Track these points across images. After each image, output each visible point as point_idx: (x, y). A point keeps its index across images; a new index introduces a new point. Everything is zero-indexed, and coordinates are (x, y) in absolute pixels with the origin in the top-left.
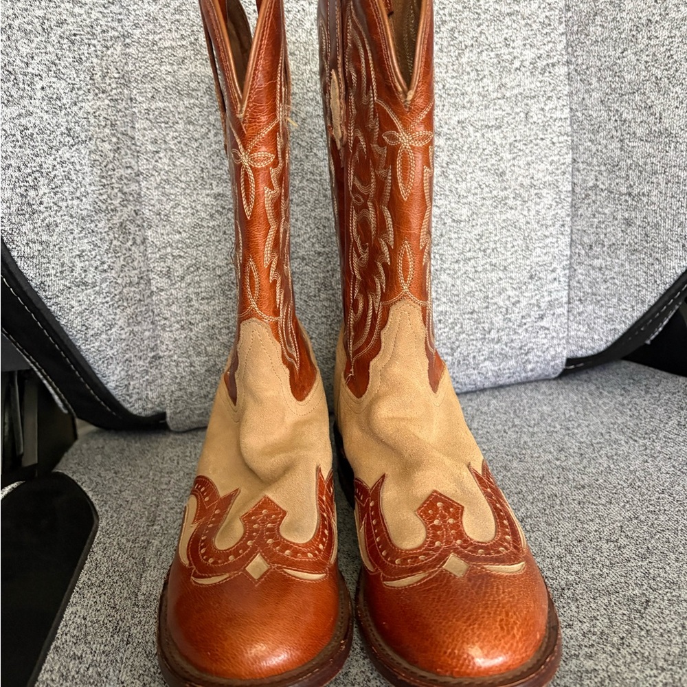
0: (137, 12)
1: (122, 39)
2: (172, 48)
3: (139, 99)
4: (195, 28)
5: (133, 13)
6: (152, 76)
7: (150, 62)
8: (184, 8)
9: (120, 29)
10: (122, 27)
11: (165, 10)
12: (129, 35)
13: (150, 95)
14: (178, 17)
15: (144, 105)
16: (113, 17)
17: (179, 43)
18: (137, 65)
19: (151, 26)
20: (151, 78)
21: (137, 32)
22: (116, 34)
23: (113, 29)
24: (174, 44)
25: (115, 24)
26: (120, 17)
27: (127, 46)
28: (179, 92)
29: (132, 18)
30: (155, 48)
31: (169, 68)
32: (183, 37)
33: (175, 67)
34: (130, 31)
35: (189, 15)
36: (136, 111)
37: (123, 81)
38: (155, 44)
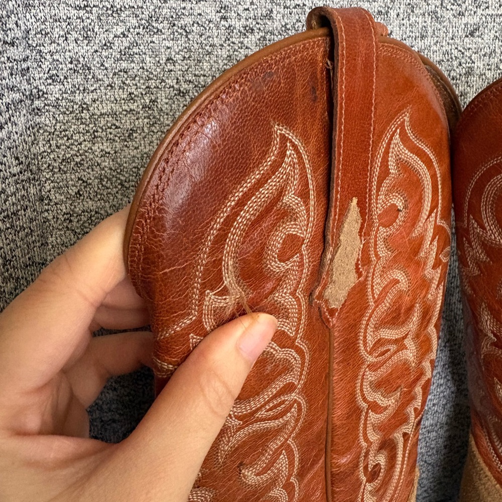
0: (56, 57)
1: (28, 102)
2: (114, 114)
3: (56, 197)
4: (152, 83)
5: (48, 57)
6: (78, 160)
7: (76, 137)
8: (136, 50)
9: (25, 86)
10: (28, 81)
11: (104, 53)
12: (41, 95)
13: (73, 191)
14: (124, 65)
15: (63, 207)
16: (12, 68)
17: (126, 107)
18: (53, 143)
19: (79, 79)
20: (77, 163)
21: (55, 89)
22: (17, 96)
23: (12, 89)
24: (116, 108)
25: (16, 80)
26: (24, 66)
27: (37, 111)
28: (121, 184)
29: (46, 66)
30: (85, 114)
31: (106, 146)
32: (131, 97)
33: (118, 145)
34: (42, 87)
35: (143, 61)
36: (50, 217)
37: (28, 174)
38: (84, 107)
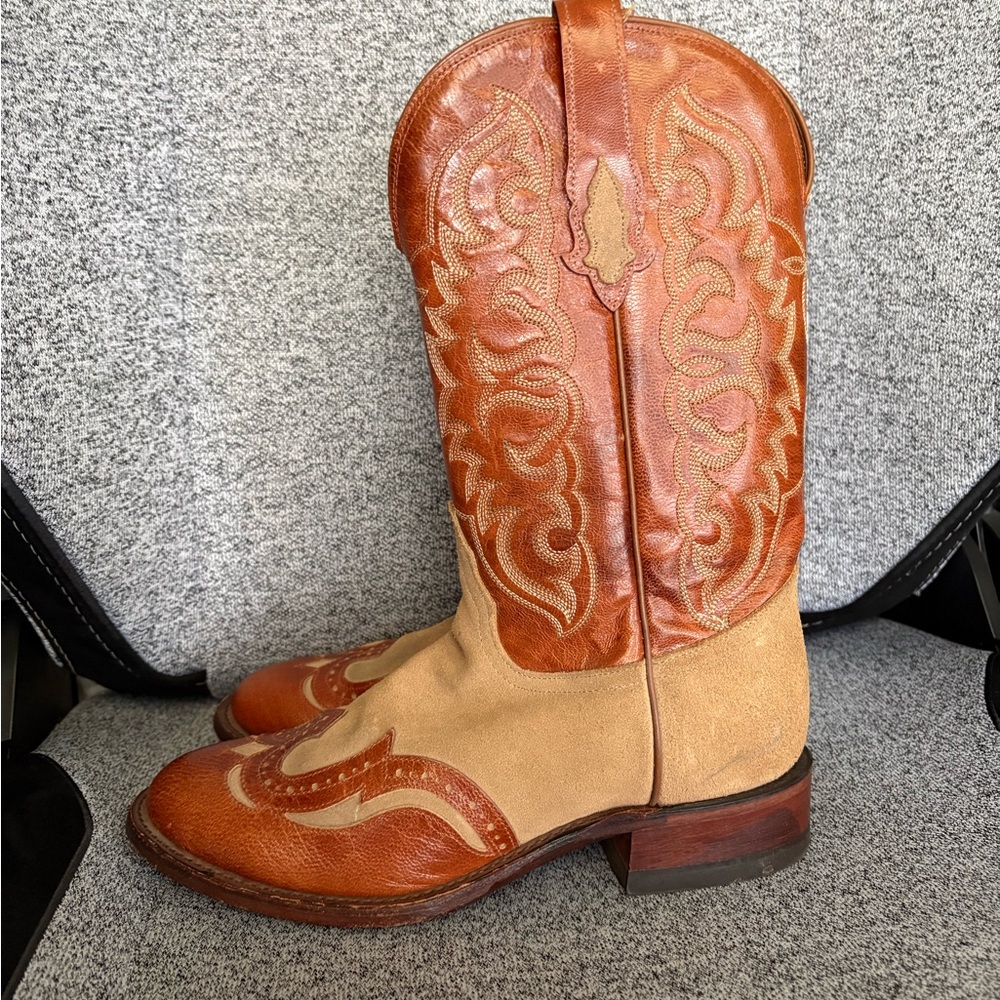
0: (194, 100)
1: (170, 136)
2: (241, 150)
3: (190, 219)
4: (274, 125)
5: (188, 100)
6: (210, 188)
7: (209, 168)
8: (260, 96)
9: (168, 122)
10: (171, 119)
11: (234, 98)
12: (181, 131)
13: (205, 215)
14: (251, 108)
15: (196, 229)
16: (158, 106)
17: (251, 145)
18: (190, 172)
19: (212, 120)
20: (209, 191)
21: (192, 128)
22: (162, 129)
23: (158, 122)
24: (243, 145)
25: (162, 116)
26: (169, 106)
27: (177, 146)
28: (247, 212)
29: (185, 107)
30: (217, 149)
31: (234, 178)
32: (256, 137)
33: (244, 177)
34: (182, 125)
35: (266, 106)
36: (185, 237)
37: (168, 194)
38: (216, 143)
